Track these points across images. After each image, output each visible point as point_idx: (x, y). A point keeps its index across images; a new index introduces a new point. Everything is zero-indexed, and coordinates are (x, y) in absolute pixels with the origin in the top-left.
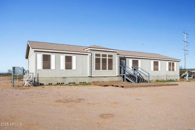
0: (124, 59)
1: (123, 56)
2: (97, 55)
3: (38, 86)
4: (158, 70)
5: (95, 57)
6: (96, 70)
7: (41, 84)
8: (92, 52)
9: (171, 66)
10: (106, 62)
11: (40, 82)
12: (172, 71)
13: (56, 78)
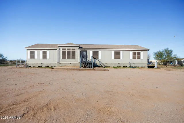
0: (86, 51)
1: (84, 49)
2: (63, 49)
3: (28, 67)
4: (119, 58)
5: (62, 51)
6: (62, 58)
7: (29, 66)
8: (60, 48)
9: (136, 55)
10: (70, 54)
11: (29, 65)
12: (137, 59)
13: (38, 63)
